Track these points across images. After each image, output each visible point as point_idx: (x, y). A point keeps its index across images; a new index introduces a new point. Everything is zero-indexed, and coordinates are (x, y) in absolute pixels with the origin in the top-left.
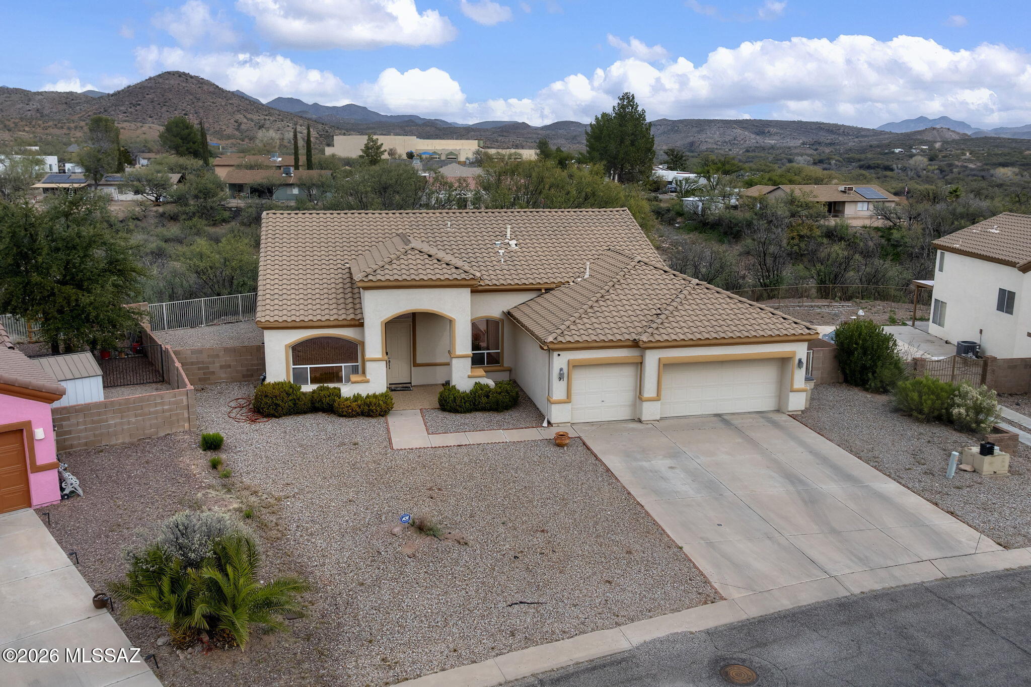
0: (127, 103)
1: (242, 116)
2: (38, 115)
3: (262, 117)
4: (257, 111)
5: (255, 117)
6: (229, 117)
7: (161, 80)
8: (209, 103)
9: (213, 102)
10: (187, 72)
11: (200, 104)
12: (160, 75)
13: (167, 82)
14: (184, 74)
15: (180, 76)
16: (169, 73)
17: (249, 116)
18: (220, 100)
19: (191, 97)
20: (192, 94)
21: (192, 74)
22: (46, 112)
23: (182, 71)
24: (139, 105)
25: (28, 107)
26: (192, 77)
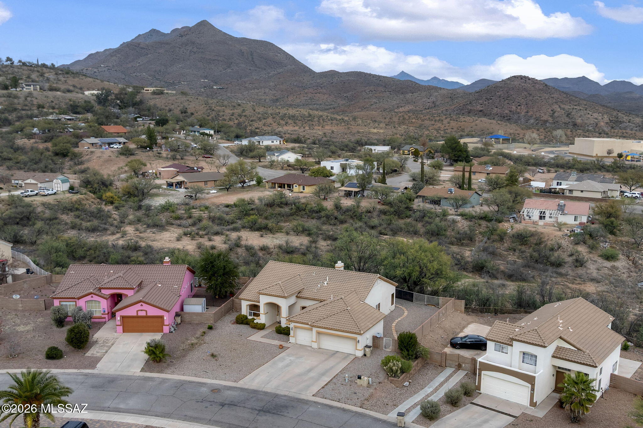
0: (484, 98)
1: (558, 106)
2: (433, 105)
3: (572, 107)
4: (570, 103)
5: (567, 107)
6: (549, 107)
7: (509, 82)
8: (537, 97)
9: (540, 97)
10: (527, 75)
11: (531, 98)
12: (509, 78)
13: (512, 83)
14: (525, 77)
15: (521, 79)
16: (515, 77)
17: (562, 106)
18: (545, 95)
19: (526, 93)
20: (527, 91)
21: (530, 77)
22: (437, 103)
23: (523, 75)
24: (491, 99)
25: (429, 101)
26: (529, 79)
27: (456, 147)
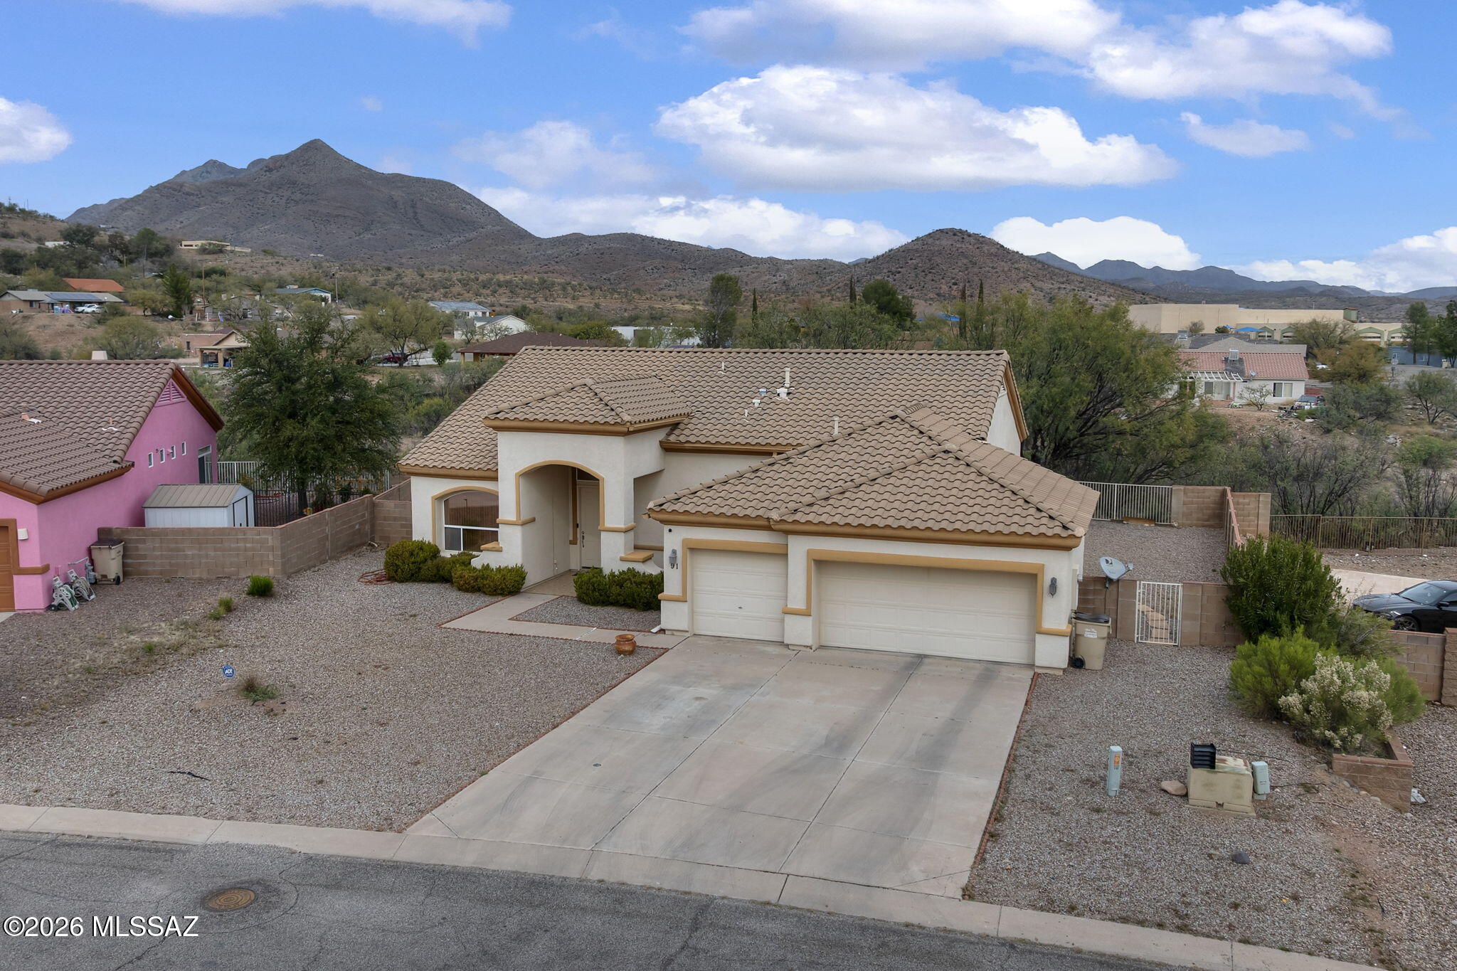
0: (885, 271)
1: (1029, 284)
2: (784, 288)
3: (1056, 286)
4: (1051, 278)
5: (1047, 286)
6: (1012, 286)
7: (930, 241)
8: (987, 268)
9: (993, 267)
10: (964, 229)
11: (976, 270)
12: (930, 234)
13: (937, 242)
14: (961, 231)
15: (955, 235)
16: (941, 231)
17: (1038, 284)
18: (1003, 263)
19: (965, 261)
20: (966, 258)
21: (971, 231)
22: (792, 285)
23: (957, 227)
24: (899, 272)
25: (774, 279)
26: (969, 235)
27: (889, 303)
